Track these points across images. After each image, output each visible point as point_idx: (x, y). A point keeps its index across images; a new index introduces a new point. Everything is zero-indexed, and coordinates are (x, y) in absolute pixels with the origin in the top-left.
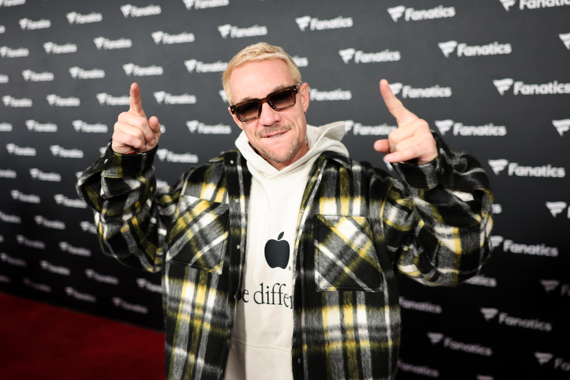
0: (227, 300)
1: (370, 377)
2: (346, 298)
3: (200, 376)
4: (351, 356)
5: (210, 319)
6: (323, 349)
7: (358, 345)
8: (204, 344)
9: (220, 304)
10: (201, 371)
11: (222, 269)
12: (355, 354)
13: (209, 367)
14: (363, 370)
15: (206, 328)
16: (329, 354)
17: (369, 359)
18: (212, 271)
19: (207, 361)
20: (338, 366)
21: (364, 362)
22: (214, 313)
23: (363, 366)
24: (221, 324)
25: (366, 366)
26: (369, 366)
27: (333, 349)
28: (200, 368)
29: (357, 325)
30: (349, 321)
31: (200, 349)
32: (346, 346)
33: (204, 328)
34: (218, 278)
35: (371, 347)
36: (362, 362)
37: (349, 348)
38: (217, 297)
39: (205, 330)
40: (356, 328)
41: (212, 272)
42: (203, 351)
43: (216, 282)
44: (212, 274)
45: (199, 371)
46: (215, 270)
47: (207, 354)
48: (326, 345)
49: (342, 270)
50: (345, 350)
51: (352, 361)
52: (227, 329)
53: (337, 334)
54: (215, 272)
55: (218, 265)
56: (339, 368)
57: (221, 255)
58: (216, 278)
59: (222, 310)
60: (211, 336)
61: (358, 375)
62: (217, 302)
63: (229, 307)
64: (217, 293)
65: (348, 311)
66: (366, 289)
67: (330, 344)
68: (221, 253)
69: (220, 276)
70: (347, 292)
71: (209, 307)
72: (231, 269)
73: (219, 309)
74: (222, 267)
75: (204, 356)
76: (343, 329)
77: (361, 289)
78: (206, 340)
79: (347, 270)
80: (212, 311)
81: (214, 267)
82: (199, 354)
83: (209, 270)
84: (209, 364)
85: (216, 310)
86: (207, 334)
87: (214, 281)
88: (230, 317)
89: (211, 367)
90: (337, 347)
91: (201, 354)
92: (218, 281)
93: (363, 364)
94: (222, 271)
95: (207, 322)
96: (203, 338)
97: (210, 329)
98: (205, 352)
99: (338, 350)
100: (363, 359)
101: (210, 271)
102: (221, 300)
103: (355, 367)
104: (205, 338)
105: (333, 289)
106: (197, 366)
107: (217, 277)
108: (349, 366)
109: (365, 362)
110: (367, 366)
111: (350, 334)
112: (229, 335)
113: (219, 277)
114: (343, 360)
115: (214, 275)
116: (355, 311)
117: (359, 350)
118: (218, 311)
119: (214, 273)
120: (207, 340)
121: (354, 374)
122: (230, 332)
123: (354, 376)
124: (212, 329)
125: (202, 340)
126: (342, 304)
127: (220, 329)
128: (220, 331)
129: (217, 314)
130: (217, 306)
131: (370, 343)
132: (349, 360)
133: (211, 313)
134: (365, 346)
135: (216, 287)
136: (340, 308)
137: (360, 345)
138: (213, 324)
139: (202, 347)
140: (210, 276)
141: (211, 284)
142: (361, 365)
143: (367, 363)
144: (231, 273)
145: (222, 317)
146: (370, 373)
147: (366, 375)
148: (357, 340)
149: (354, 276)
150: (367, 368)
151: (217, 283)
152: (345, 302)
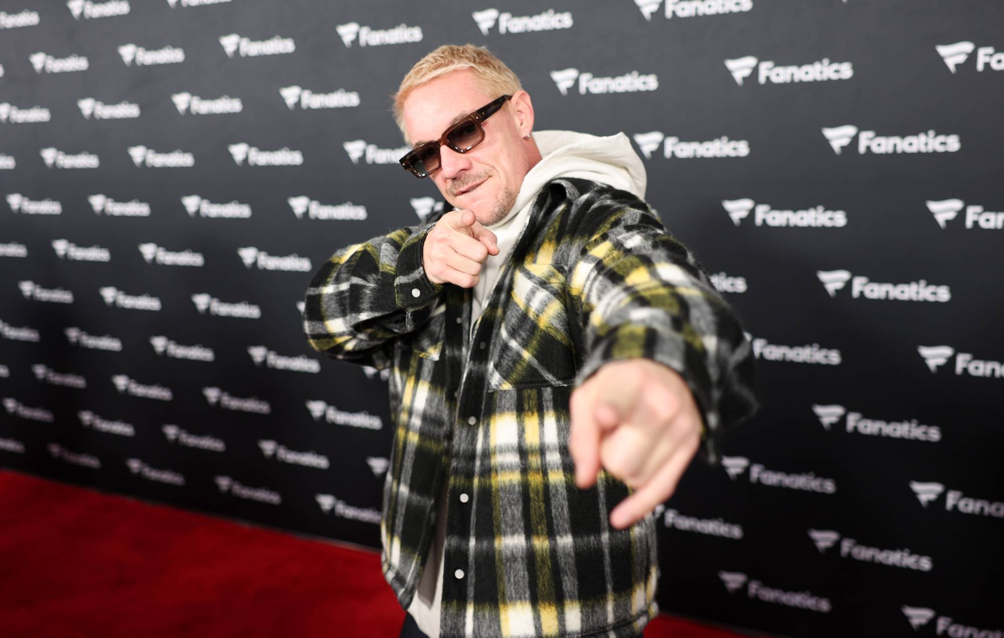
0: (444, 399)
1: (566, 533)
2: (527, 400)
3: (404, 510)
4: (536, 498)
5: (418, 427)
6: (488, 481)
7: (546, 478)
8: (408, 464)
9: (434, 405)
10: (405, 503)
11: (440, 352)
12: (541, 494)
13: (416, 498)
14: (554, 521)
15: (411, 440)
16: (497, 491)
17: (564, 502)
18: (424, 355)
19: (412, 488)
20: (513, 512)
21: (555, 507)
22: (425, 417)
23: (553, 515)
24: (434, 434)
25: (560, 514)
26: (564, 513)
27: (504, 483)
28: (403, 499)
29: (544, 445)
30: (532, 439)
31: (403, 471)
32: (527, 480)
33: (410, 440)
34: (432, 367)
35: (566, 482)
36: (553, 507)
37: (532, 483)
38: (430, 394)
39: (410, 443)
40: (542, 451)
41: (424, 357)
42: (408, 474)
43: (430, 371)
44: (424, 361)
45: (403, 504)
46: (428, 353)
47: (412, 478)
48: (493, 475)
49: (519, 356)
50: (525, 486)
51: (537, 505)
52: (442, 440)
53: (513, 459)
54: (428, 356)
55: (434, 347)
56: (513, 516)
57: (439, 333)
58: (430, 366)
59: (436, 415)
60: (420, 452)
61: (545, 529)
62: (429, 401)
63: (447, 408)
64: (430, 388)
65: (531, 422)
66: (553, 383)
67: (499, 474)
68: (441, 330)
69: (436, 363)
70: (529, 391)
71: (417, 411)
72: (449, 352)
73: (432, 412)
74: (440, 349)
75: (409, 481)
76: (523, 452)
77: (547, 383)
78: (412, 458)
79: (526, 355)
80: (421, 415)
81: (428, 348)
82: (402, 479)
83: (420, 354)
84: (415, 493)
85: (428, 413)
86: (414, 449)
87: (427, 369)
88: (448, 423)
89: (419, 498)
90: (510, 481)
91: (405, 478)
92: (432, 370)
93: (553, 511)
94: (439, 355)
95: (413, 431)
96: (407, 454)
97: (418, 441)
98: (410, 475)
99: (512, 486)
100: (553, 503)
101: (421, 356)
102: (436, 400)
103: (540, 515)
104: (411, 455)
105: (507, 386)
106: (400, 495)
107: (432, 364)
108: (532, 512)
109: (558, 509)
110: (562, 514)
111: (535, 461)
112: (446, 450)
113: (434, 364)
114: (521, 503)
115: (428, 361)
116: (542, 423)
117: (546, 486)
118: (430, 415)
119: (426, 359)
120: (414, 458)
121: (540, 527)
122: (448, 444)
123: (540, 531)
124: (421, 441)
125: (406, 458)
126: (520, 410)
127: (433, 442)
128: (433, 447)
129: (428, 419)
130: (429, 408)
131: (565, 475)
132: (532, 504)
133: (420, 418)
134: (555, 481)
135: (429, 379)
136: (517, 418)
137: (548, 479)
138: (422, 434)
139: (406, 469)
140: (421, 362)
141: (422, 375)
142: (550, 512)
143: (560, 510)
144: (449, 358)
145: (437, 426)
146: (567, 526)
147: (558, 529)
148: (544, 470)
149: (535, 363)
150: (561, 518)
151: (431, 374)
152: (526, 406)
